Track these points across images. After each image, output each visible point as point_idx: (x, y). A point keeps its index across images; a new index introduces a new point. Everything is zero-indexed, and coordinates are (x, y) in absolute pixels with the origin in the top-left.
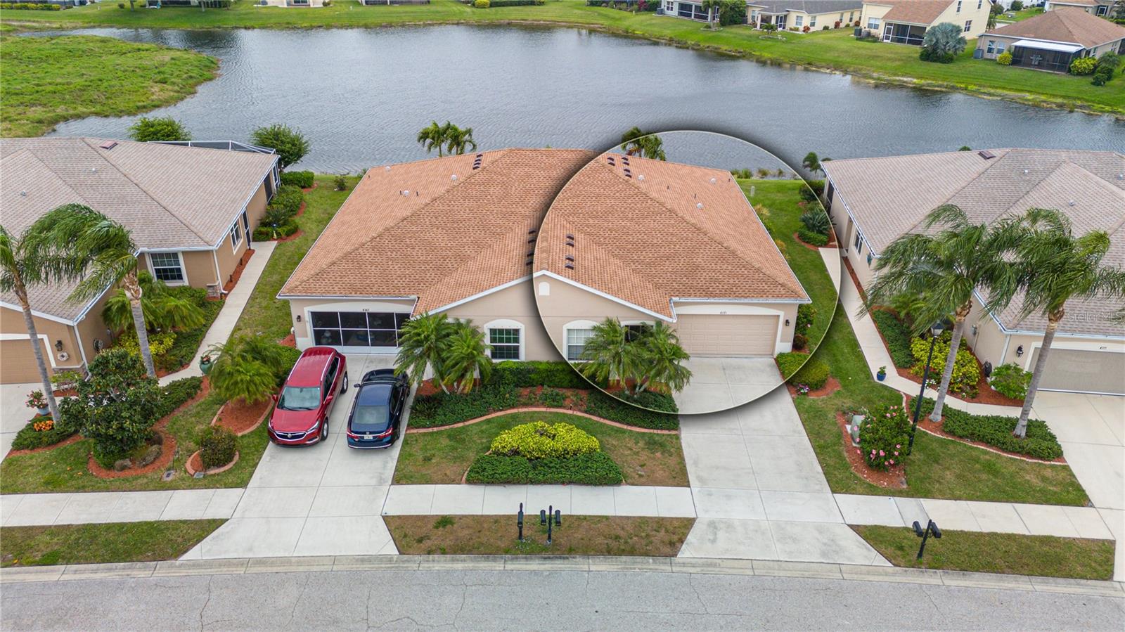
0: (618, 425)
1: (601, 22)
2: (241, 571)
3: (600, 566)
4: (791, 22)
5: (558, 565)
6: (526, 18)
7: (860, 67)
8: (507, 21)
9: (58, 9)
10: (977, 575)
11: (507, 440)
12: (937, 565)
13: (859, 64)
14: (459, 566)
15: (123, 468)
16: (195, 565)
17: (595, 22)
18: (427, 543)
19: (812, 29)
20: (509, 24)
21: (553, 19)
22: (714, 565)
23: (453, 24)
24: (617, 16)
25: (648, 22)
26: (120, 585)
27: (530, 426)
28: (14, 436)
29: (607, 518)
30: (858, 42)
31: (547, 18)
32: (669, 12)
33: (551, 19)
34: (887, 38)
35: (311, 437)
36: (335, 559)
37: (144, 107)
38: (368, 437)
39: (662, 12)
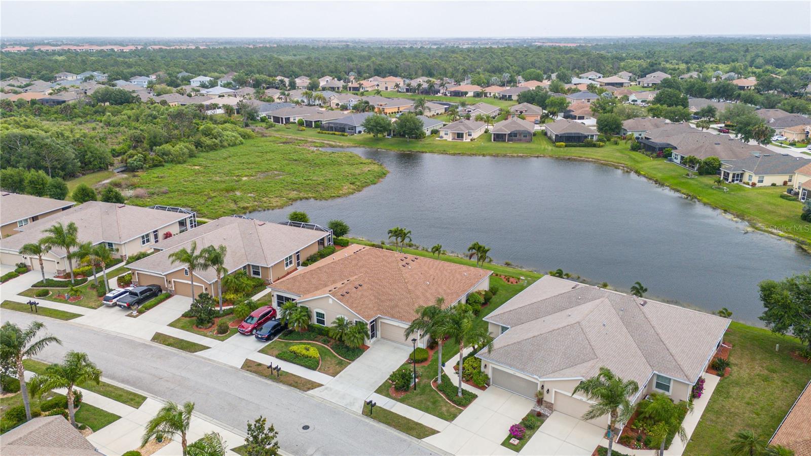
0: (336, 354)
1: (626, 163)
2: (203, 360)
3: (284, 388)
4: (746, 178)
5: (275, 384)
6: (581, 156)
7: (755, 218)
8: (568, 157)
9: (347, 136)
10: (382, 424)
11: (294, 348)
12: (374, 418)
13: (756, 216)
14: (251, 376)
15: (200, 328)
16: (196, 356)
17: (623, 162)
18: (250, 368)
19: (759, 185)
20: (569, 159)
21: (599, 158)
22: (313, 397)
23: (535, 157)
24: (639, 160)
25: (656, 166)
26: (177, 355)
27: (304, 346)
28: (183, 313)
29: (300, 377)
30: (781, 199)
31: (594, 157)
32: (675, 160)
33: (597, 158)
34: (803, 199)
35: (247, 332)
36: (225, 365)
37: (334, 196)
38: (260, 336)
39: (671, 160)
